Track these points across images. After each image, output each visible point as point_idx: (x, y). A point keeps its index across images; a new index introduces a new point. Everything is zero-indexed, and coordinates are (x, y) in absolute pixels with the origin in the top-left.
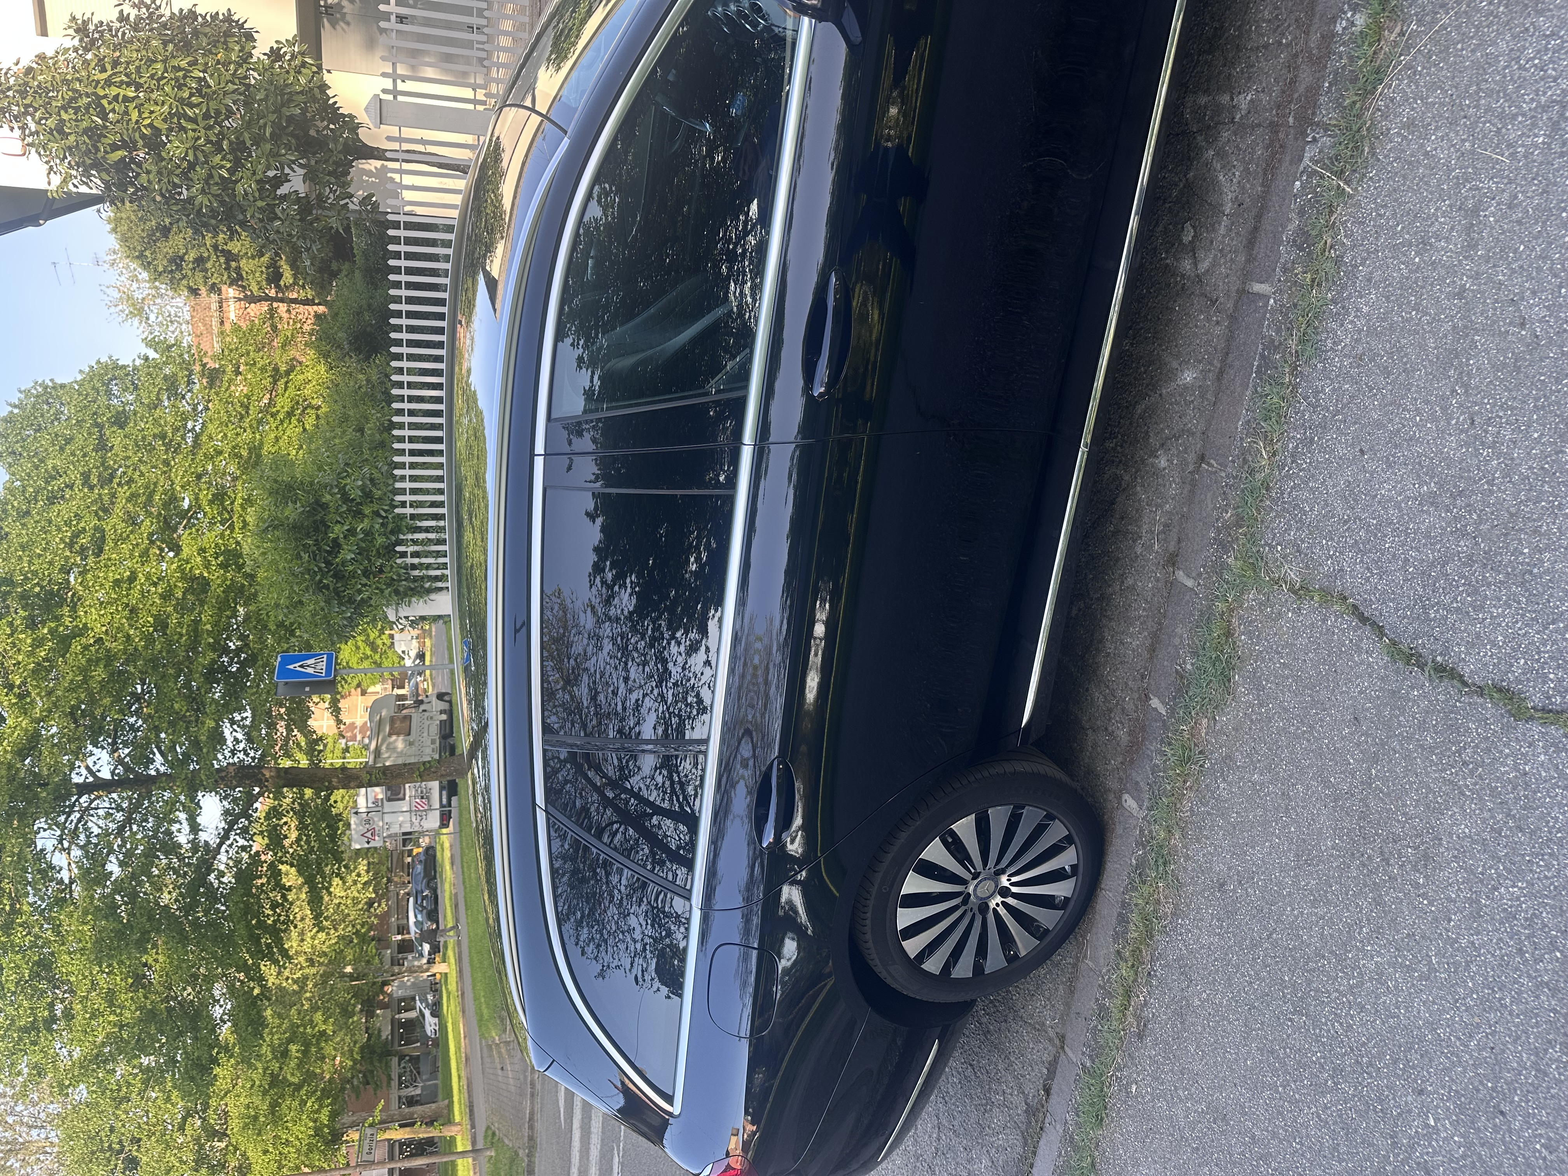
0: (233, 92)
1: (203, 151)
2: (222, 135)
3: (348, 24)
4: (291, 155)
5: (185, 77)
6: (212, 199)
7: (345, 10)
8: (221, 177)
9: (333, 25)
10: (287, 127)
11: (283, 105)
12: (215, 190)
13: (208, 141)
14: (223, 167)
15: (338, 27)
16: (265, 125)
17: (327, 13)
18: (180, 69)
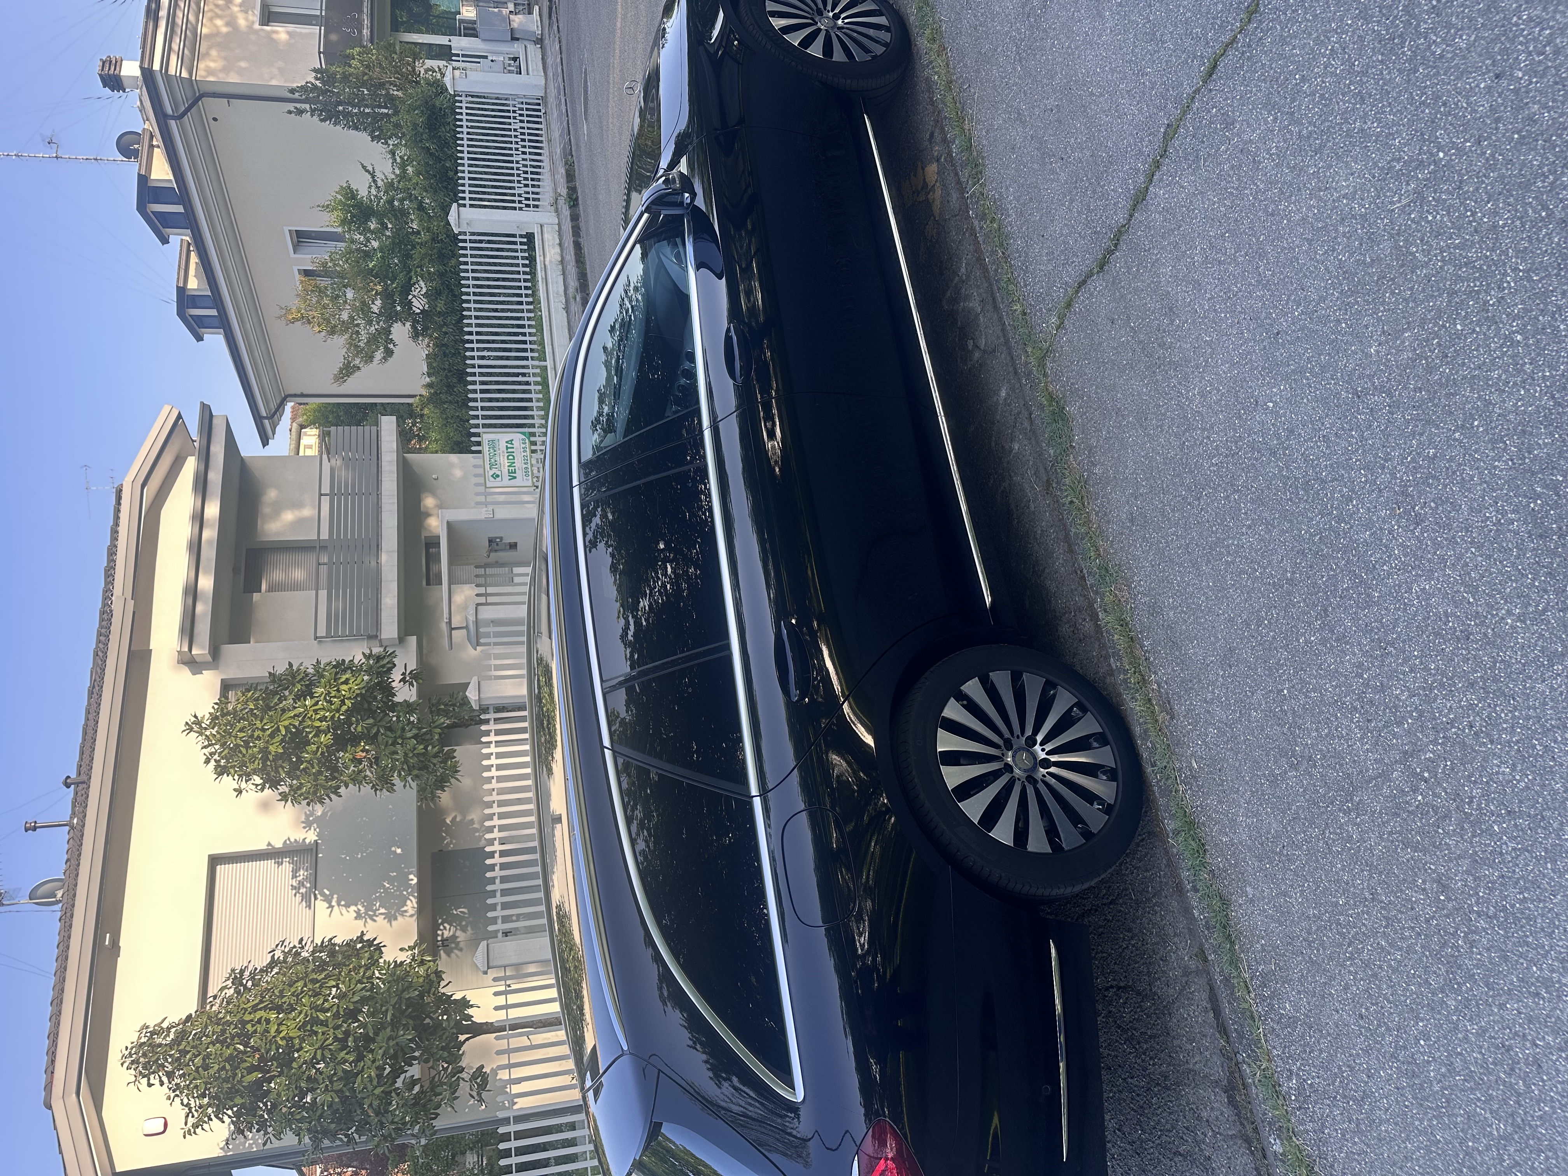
0: (361, 990)
1: (330, 1050)
2: (347, 1033)
3: (461, 950)
4: (408, 1034)
5: (321, 987)
6: (334, 1095)
7: (459, 940)
8: (344, 1071)
9: (448, 954)
10: (406, 1010)
11: (403, 991)
12: (338, 1086)
13: (336, 1039)
14: (346, 1061)
15: (453, 955)
16: (387, 1011)
17: (443, 946)
18: (317, 981)
